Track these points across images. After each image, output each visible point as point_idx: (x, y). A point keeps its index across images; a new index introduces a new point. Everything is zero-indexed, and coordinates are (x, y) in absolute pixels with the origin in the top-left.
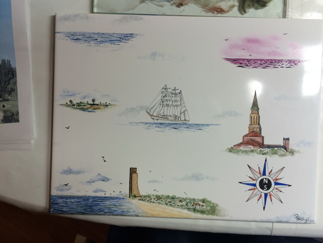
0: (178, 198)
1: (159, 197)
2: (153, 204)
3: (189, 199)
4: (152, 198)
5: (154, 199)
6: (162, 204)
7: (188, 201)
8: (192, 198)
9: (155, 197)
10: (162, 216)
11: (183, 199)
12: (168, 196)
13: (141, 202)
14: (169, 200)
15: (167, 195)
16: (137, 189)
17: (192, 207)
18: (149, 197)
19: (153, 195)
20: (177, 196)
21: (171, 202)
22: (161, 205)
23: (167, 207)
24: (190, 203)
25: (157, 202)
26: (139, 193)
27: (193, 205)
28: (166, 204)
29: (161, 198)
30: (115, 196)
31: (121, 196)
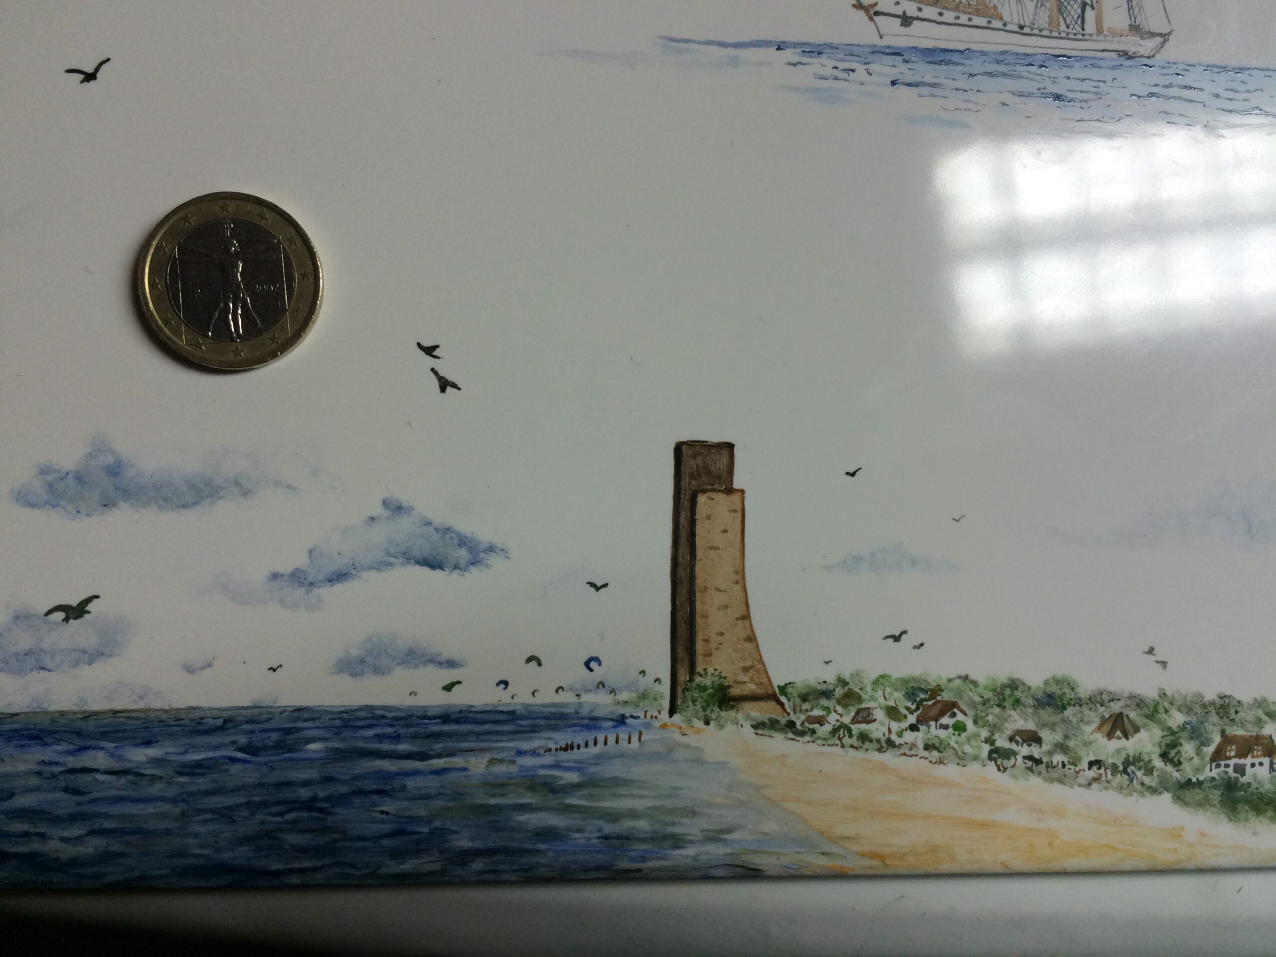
0: (1097, 700)
1: (935, 692)
2: (888, 758)
3: (1187, 708)
4: (876, 702)
5: (893, 713)
6: (962, 759)
7: (1177, 719)
8: (1210, 695)
9: (898, 698)
10: (964, 862)
11: (1139, 702)
12: (1013, 685)
13: (778, 743)
14: (1018, 721)
15: (1003, 677)
16: (741, 631)
17: (1211, 772)
18: (850, 697)
19: (881, 681)
20: (1087, 686)
21: (1033, 738)
22: (950, 771)
23: (1003, 778)
24: (1196, 733)
25: (919, 737)
26: (757, 666)
27: (1218, 756)
28: (997, 755)
29: (950, 707)
30: (547, 697)
31: (601, 702)
